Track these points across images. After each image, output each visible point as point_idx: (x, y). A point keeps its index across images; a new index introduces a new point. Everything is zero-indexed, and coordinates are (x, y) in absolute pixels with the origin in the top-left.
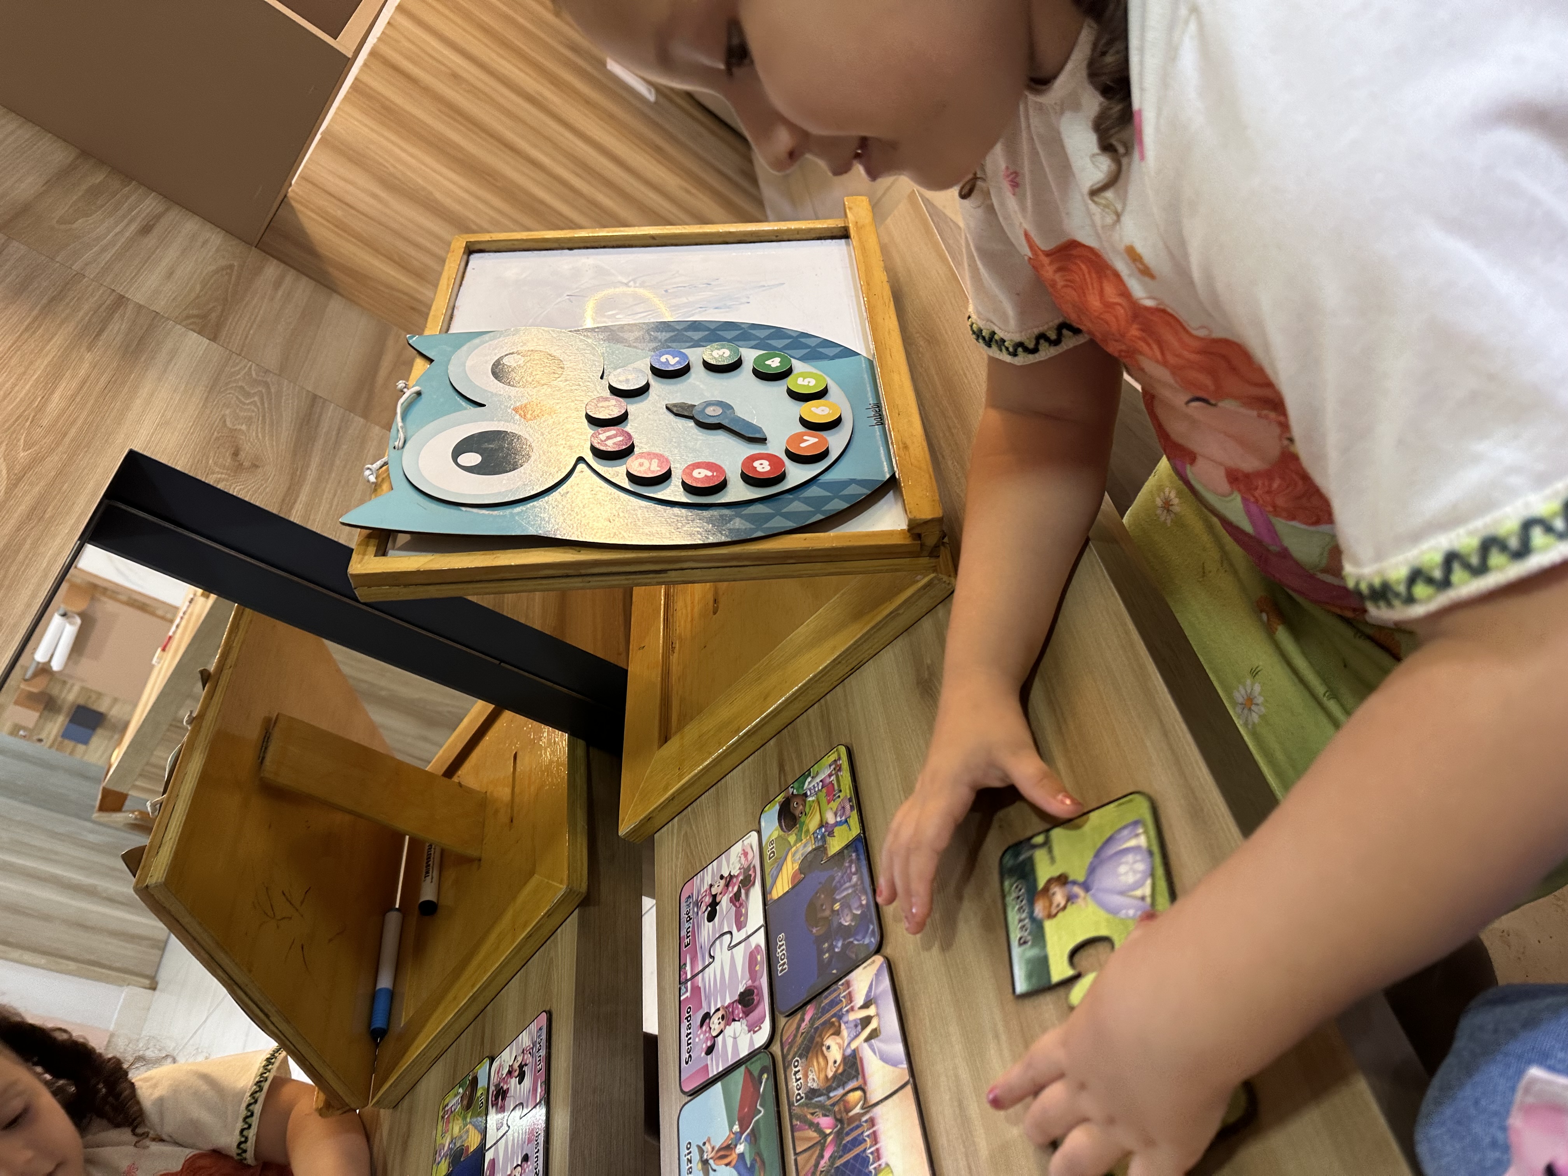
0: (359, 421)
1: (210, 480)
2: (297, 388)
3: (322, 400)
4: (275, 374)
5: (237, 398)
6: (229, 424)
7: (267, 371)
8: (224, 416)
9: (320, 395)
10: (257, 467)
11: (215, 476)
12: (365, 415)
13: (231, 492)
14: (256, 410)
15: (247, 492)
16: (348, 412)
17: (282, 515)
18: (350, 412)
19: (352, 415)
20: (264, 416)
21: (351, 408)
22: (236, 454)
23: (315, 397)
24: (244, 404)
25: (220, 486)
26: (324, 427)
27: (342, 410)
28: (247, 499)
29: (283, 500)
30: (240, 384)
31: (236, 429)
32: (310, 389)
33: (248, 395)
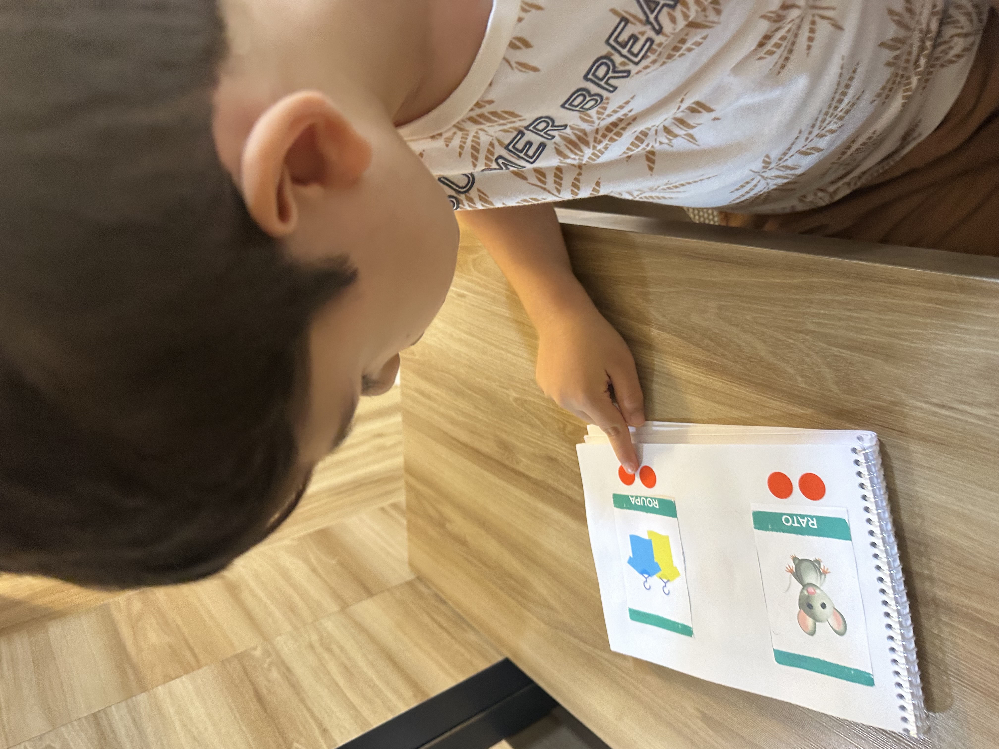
0: (142, 698)
2: (75, 723)
3: (102, 712)
9: (97, 710)
12: (143, 688)
16: (129, 701)
18: (131, 697)
19: (134, 698)
21: (129, 695)
23: (95, 715)
26: (121, 732)
27: (123, 704)
32: (86, 715)
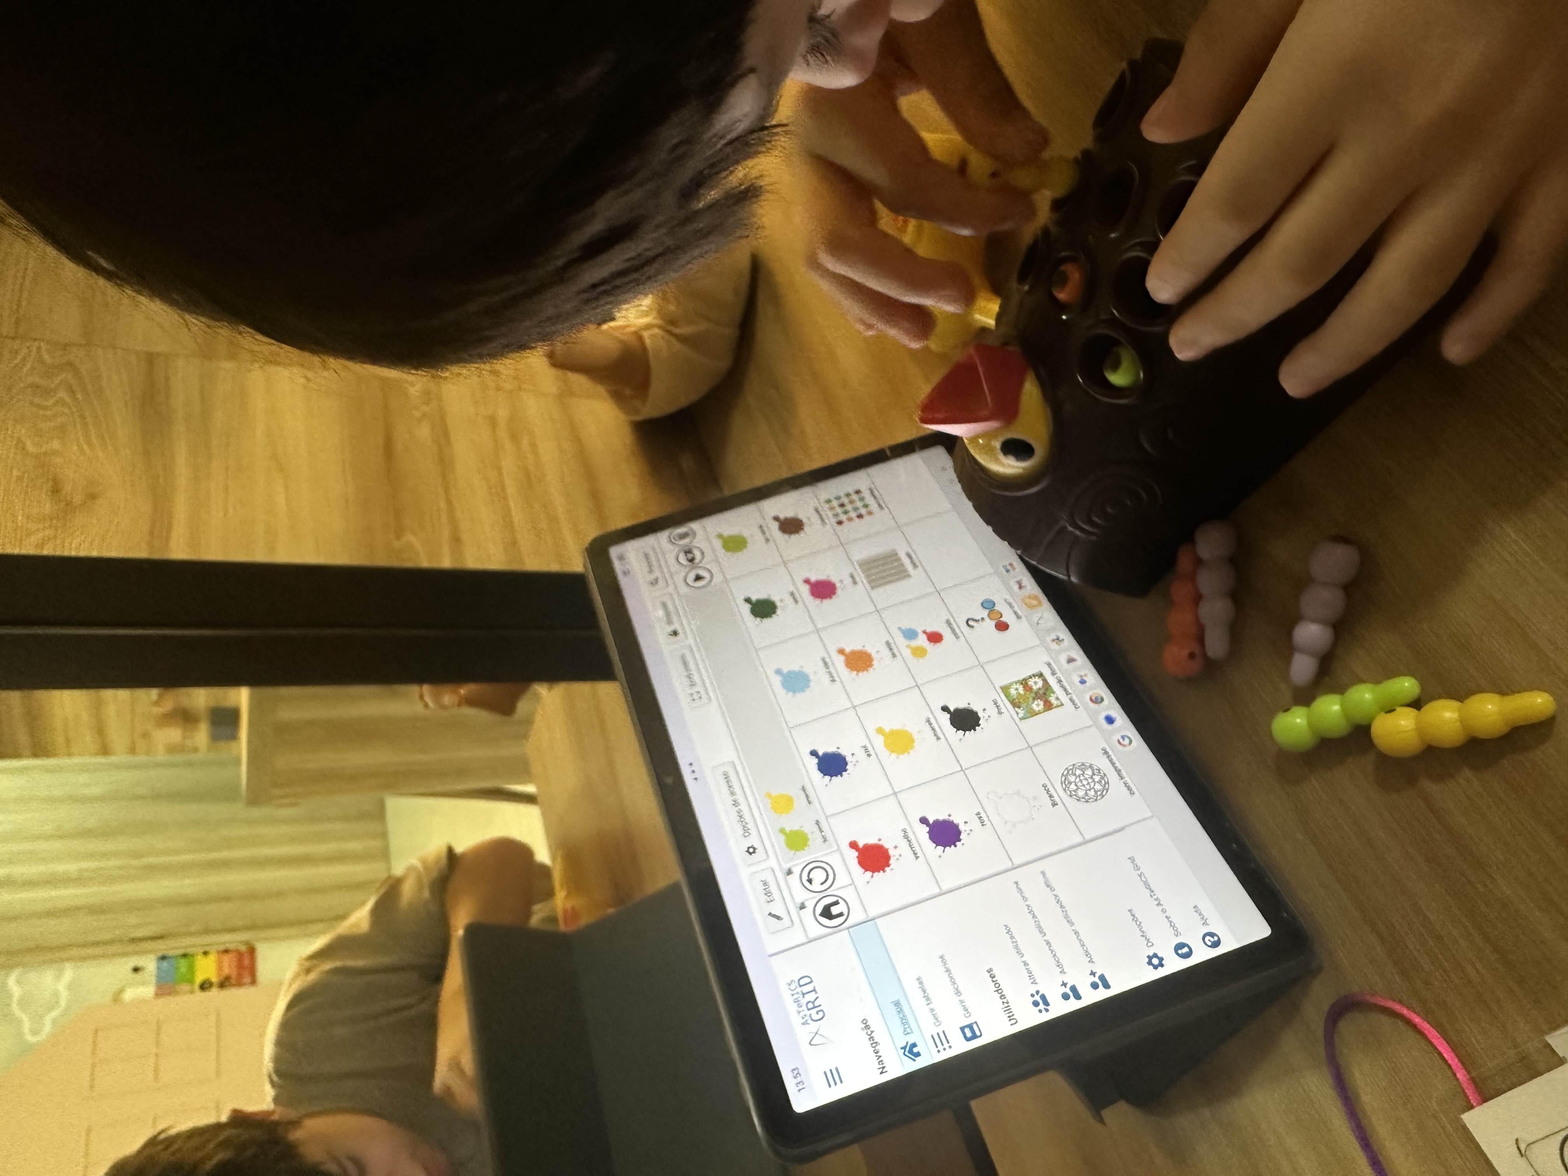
1: (28, 548)
4: (81, 345)
5: (31, 403)
6: (31, 448)
7: (65, 347)
8: (19, 440)
10: (92, 497)
11: (33, 538)
13: (66, 553)
14: (66, 410)
15: (92, 543)
17: (157, 556)
20: (83, 417)
22: (56, 490)
24: (45, 408)
25: (47, 551)
28: (95, 554)
29: (151, 533)
30: (30, 380)
31: (45, 454)
33: (47, 392)
